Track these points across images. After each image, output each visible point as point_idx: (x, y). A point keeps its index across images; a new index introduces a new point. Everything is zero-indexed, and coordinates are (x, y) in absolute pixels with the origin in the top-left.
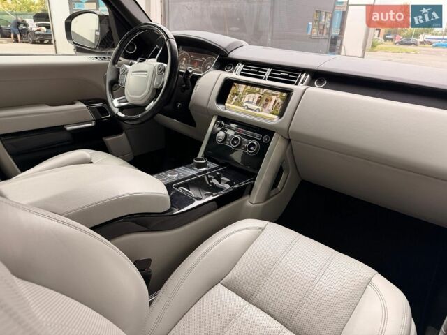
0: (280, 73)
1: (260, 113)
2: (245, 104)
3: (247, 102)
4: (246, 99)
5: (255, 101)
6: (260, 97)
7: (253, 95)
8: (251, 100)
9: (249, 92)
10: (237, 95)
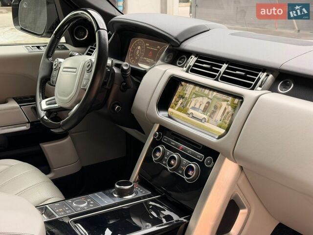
0: (236, 70)
1: (206, 125)
2: (191, 111)
3: (194, 108)
4: (192, 105)
5: (202, 108)
6: (208, 103)
7: (200, 99)
8: (197, 106)
9: (197, 96)
10: (183, 98)
